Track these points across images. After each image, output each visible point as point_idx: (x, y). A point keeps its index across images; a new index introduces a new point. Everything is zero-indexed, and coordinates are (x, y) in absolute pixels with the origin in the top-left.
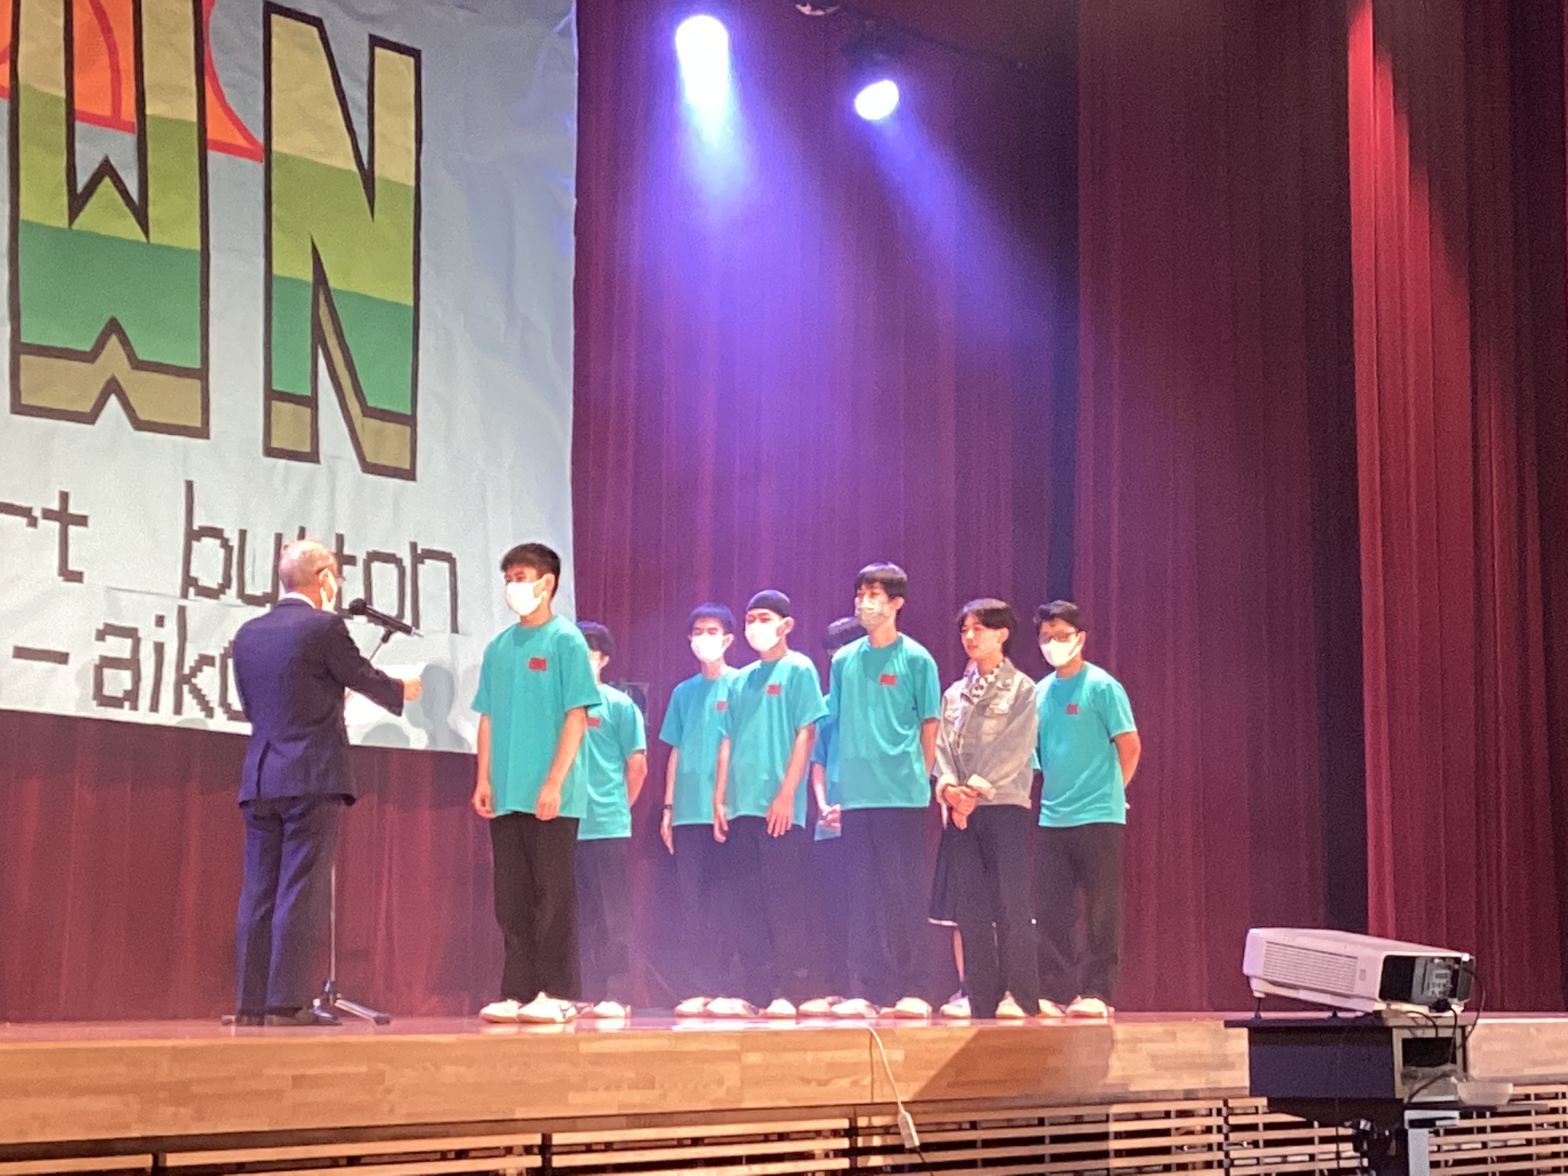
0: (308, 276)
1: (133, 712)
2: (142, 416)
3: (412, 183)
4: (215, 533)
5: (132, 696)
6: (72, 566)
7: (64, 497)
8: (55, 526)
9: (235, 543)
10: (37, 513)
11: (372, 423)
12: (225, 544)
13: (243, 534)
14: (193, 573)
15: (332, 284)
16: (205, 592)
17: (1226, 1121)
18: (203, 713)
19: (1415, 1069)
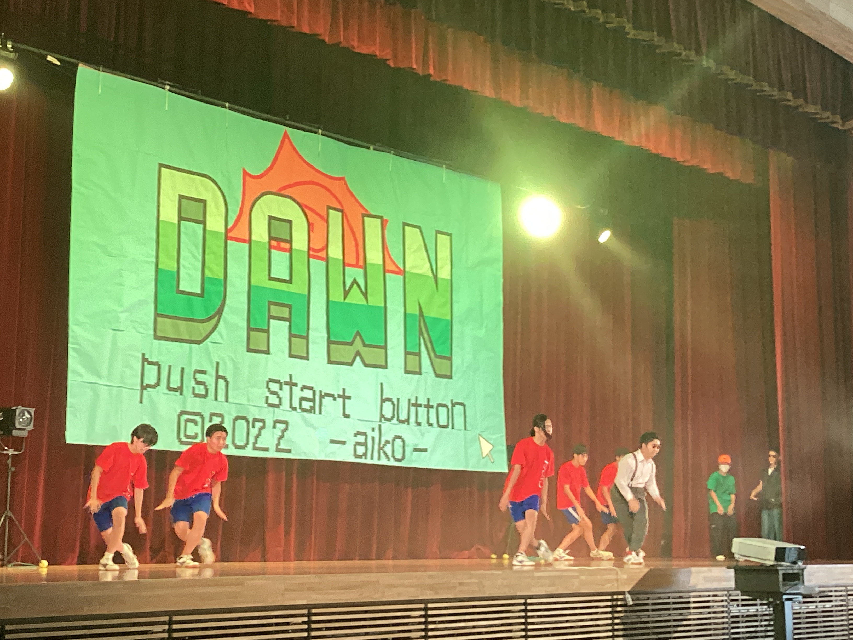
0: (417, 313)
1: (366, 460)
2: (367, 362)
3: (450, 278)
4: (389, 400)
5: (365, 454)
6: (347, 413)
7: (344, 390)
8: (341, 400)
9: (396, 403)
10: (336, 396)
11: (438, 360)
12: (393, 404)
13: (398, 399)
14: (383, 413)
15: (425, 314)
16: (387, 420)
17: (728, 598)
18: (387, 459)
19: (786, 582)
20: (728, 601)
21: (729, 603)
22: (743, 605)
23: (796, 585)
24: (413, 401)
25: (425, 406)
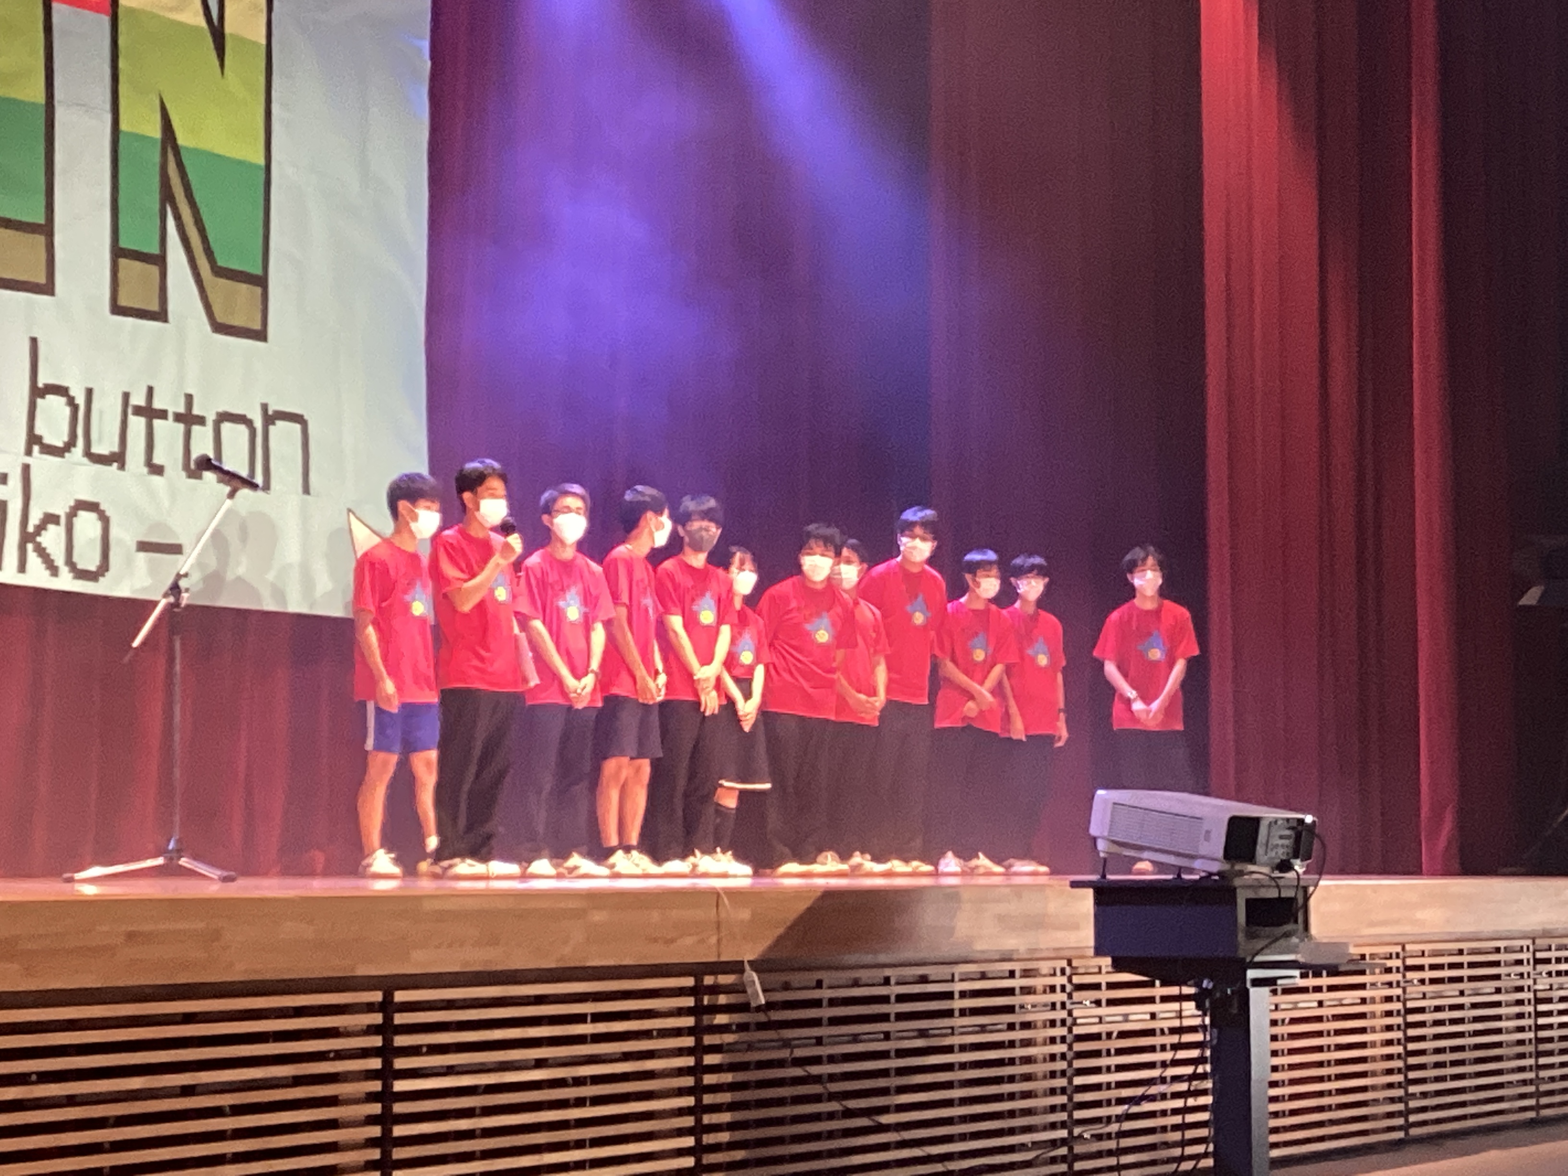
0: (155, 132)
3: (263, 41)
4: (60, 390)
9: (80, 400)
11: (222, 283)
12: (71, 402)
13: (89, 392)
14: (39, 430)
15: (181, 141)
16: (50, 450)
17: (1070, 980)
18: (48, 572)
19: (1255, 928)
20: (1069, 988)
21: (1070, 996)
22: (1111, 1002)
23: (1287, 935)
24: (138, 399)
25: (178, 418)
